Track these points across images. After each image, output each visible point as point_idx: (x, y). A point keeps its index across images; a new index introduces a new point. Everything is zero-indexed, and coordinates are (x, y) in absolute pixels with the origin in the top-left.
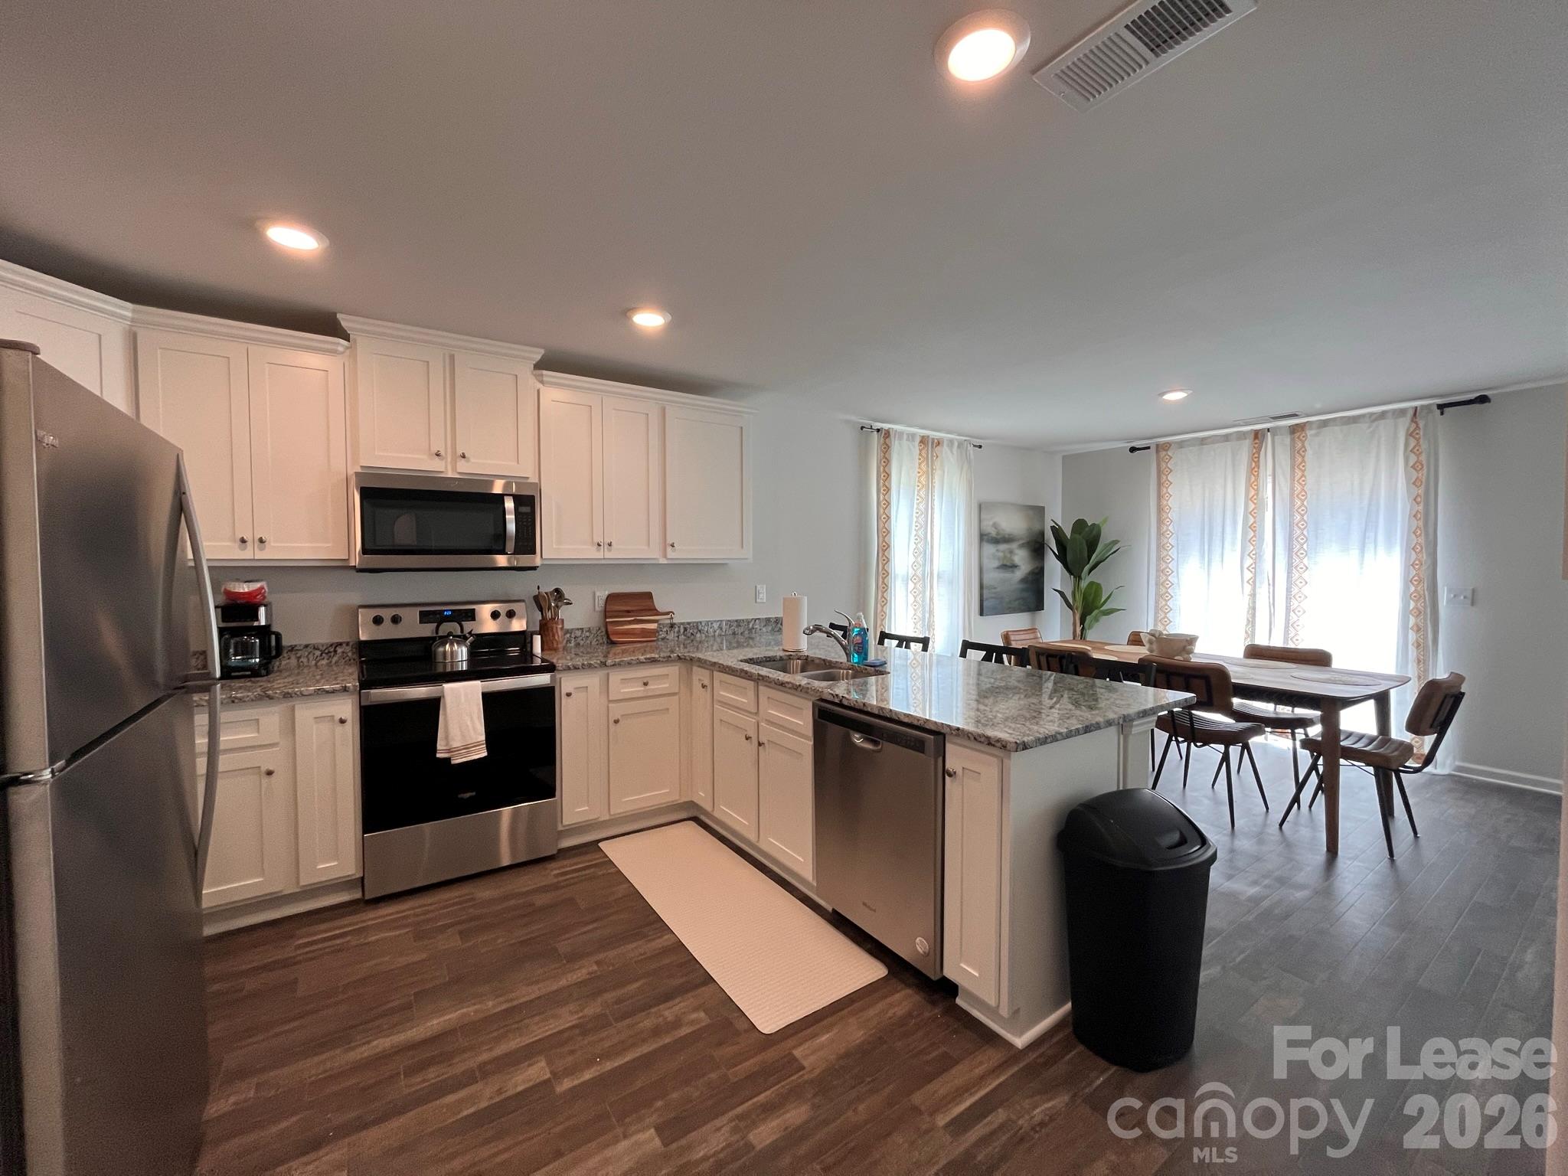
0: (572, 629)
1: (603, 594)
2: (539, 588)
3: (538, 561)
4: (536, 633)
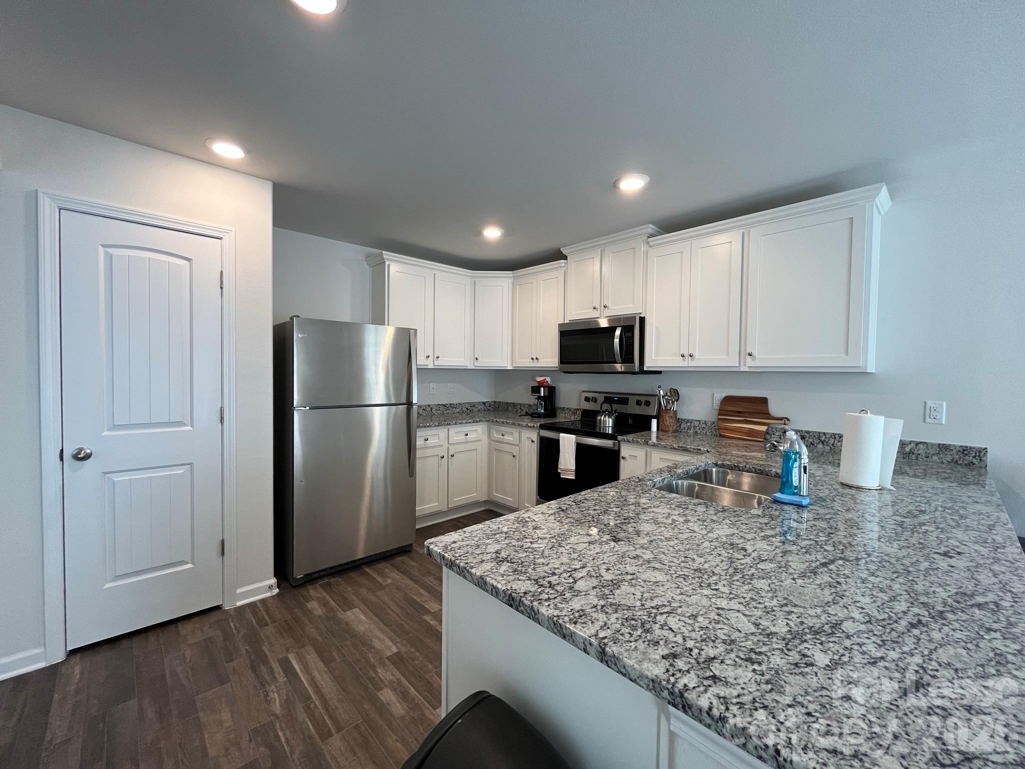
0: (692, 420)
1: (720, 395)
2: (660, 387)
3: (637, 368)
4: (654, 417)
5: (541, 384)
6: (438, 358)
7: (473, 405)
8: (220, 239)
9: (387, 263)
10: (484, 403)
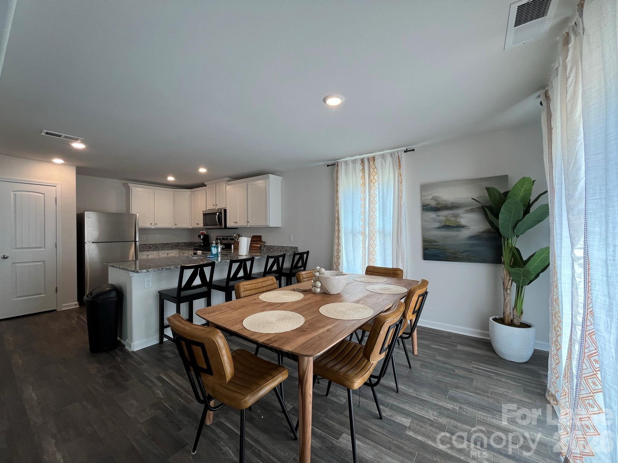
2: (234, 233)
3: (223, 226)
4: (233, 244)
5: (202, 234)
6: (156, 224)
7: (179, 243)
8: (56, 186)
9: (131, 188)
10: (184, 243)
